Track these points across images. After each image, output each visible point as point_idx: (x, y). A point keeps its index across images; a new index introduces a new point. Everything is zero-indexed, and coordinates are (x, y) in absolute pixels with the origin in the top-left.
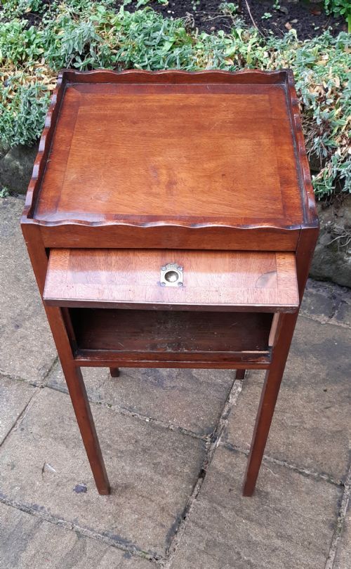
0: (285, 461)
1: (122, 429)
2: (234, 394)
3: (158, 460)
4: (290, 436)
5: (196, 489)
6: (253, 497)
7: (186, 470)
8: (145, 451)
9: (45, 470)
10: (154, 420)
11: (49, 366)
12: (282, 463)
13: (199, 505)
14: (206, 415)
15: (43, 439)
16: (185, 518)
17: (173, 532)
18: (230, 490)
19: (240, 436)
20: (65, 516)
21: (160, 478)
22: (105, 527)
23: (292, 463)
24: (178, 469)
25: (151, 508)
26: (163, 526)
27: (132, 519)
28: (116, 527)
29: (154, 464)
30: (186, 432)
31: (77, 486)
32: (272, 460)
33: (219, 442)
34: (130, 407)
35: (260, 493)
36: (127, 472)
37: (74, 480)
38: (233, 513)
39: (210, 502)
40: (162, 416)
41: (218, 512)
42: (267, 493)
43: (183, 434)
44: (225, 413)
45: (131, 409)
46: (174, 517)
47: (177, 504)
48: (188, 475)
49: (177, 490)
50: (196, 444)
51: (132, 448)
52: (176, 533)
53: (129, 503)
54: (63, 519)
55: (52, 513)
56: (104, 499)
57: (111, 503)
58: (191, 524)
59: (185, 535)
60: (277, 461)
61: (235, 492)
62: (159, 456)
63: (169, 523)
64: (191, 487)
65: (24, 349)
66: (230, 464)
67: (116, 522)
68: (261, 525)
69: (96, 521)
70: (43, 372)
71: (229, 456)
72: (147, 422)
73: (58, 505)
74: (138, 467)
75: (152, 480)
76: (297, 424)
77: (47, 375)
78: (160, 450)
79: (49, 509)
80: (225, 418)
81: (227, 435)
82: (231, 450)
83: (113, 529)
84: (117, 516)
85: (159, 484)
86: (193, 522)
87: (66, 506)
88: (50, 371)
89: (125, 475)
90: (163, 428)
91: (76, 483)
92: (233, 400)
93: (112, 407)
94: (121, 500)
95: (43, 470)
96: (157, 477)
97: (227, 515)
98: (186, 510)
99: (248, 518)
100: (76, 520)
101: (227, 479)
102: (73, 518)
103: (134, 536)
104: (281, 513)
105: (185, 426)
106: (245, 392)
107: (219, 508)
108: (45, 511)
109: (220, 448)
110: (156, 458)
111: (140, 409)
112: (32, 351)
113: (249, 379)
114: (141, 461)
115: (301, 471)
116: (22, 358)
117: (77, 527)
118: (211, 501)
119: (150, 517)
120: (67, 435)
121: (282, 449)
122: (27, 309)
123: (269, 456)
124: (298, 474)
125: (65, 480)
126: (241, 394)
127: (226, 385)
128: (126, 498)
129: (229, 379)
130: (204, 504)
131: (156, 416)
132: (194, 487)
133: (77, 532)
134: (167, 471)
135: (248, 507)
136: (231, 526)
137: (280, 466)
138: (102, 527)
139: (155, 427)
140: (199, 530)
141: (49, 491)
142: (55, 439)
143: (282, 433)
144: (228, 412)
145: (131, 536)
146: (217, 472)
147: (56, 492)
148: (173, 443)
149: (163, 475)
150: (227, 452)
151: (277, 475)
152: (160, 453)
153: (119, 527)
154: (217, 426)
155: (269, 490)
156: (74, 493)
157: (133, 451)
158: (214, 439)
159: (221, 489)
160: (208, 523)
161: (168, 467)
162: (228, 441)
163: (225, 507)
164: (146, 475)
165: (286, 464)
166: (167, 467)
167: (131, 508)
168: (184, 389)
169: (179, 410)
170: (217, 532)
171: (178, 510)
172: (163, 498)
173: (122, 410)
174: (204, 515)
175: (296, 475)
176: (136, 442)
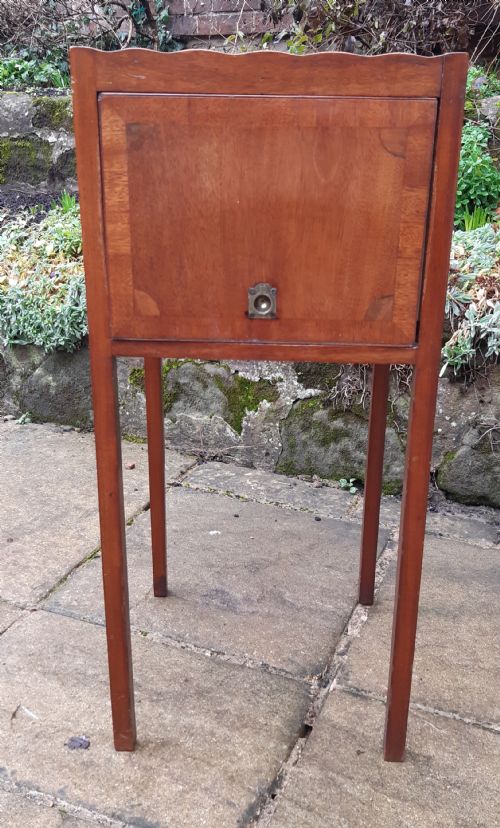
0: (456, 712)
1: (162, 663)
2: (355, 624)
3: (225, 706)
4: (459, 678)
5: (294, 752)
6: (404, 764)
7: (276, 722)
8: (201, 693)
9: (17, 715)
10: (218, 653)
11: (52, 586)
12: (450, 715)
13: (301, 774)
14: (309, 649)
15: (22, 672)
16: (273, 796)
17: (252, 814)
18: (359, 753)
19: (370, 676)
20: (43, 783)
21: (228, 732)
22: (118, 804)
23: (469, 715)
24: (261, 720)
25: (209, 776)
26: (230, 804)
27: (171, 792)
28: (139, 805)
29: (218, 713)
30: (274, 672)
31: (72, 740)
32: (432, 710)
33: (333, 685)
34: (179, 636)
35: (415, 758)
36: (167, 721)
37: (70, 730)
38: (367, 787)
39: (322, 769)
40: (232, 647)
41: (339, 786)
42: (429, 758)
43: (270, 673)
44: (341, 648)
45: (180, 638)
46: (254, 793)
47: (258, 771)
48: (278, 729)
49: (258, 751)
50: (293, 687)
51: (177, 688)
52: (257, 818)
53: (166, 767)
54: (38, 790)
55: (18, 779)
56: (121, 758)
57: (134, 766)
58: (286, 804)
59: (274, 821)
60: (441, 713)
61: (368, 755)
62: (226, 701)
63: (243, 802)
64: (285, 747)
65: (14, 564)
66: (355, 714)
67: (139, 796)
68: (423, 807)
69: (102, 794)
70: (41, 591)
71: (353, 704)
72: (207, 657)
73: (33, 766)
74: (187, 715)
75: (212, 734)
76: (468, 662)
77: (46, 597)
78: (228, 693)
79: (13, 773)
80: (342, 654)
81: (347, 674)
82: (356, 695)
83: (133, 806)
84: (142, 787)
85: (227, 740)
86: (291, 800)
87: (47, 768)
88: (51, 591)
89: (162, 725)
90: (234, 665)
91: (71, 735)
92: (353, 631)
93: (149, 636)
94: (154, 762)
95: (14, 715)
96: (221, 732)
97: (357, 790)
98: (276, 783)
99: (397, 795)
100: (62, 792)
101: (351, 735)
102: (58, 787)
103: (172, 820)
104: (459, 788)
105: (272, 663)
106: (372, 622)
107: (340, 779)
108: (6, 776)
109: (336, 692)
110: (220, 704)
111: (196, 638)
112: (27, 567)
113: (378, 607)
114: (194, 708)
115: (486, 726)
116: (11, 574)
117: (63, 803)
118: (325, 766)
119: (206, 789)
120: (66, 669)
121: (446, 696)
122: (30, 523)
123: (425, 705)
124: (481, 731)
125: (51, 730)
126: (365, 624)
127: (340, 613)
128: (163, 759)
129: (345, 605)
130: (310, 772)
131: (221, 648)
132: (291, 748)
133: (62, 812)
134: (242, 722)
135: (395, 779)
136: (366, 808)
137: (446, 719)
138: (112, 803)
139: (220, 663)
140: (301, 814)
141: (20, 744)
142: (44, 674)
143: (444, 674)
144: (347, 646)
145: (168, 820)
146: (334, 726)
147: (32, 748)
148: (252, 685)
149: (232, 727)
150: (349, 699)
151: (443, 731)
152: (229, 698)
153: (145, 804)
154: (328, 663)
155: (432, 753)
156: (65, 750)
157: (180, 694)
158: (324, 683)
159: (342, 750)
160: (319, 802)
161: (243, 716)
162: (350, 682)
163: (351, 778)
164: (202, 727)
165: (457, 716)
166: (240, 717)
167: (171, 774)
168: (269, 615)
169: (263, 641)
170: (337, 817)
171: (261, 782)
172: (233, 762)
173: (166, 640)
174: (312, 790)
175: (479, 733)
176: (186, 681)
